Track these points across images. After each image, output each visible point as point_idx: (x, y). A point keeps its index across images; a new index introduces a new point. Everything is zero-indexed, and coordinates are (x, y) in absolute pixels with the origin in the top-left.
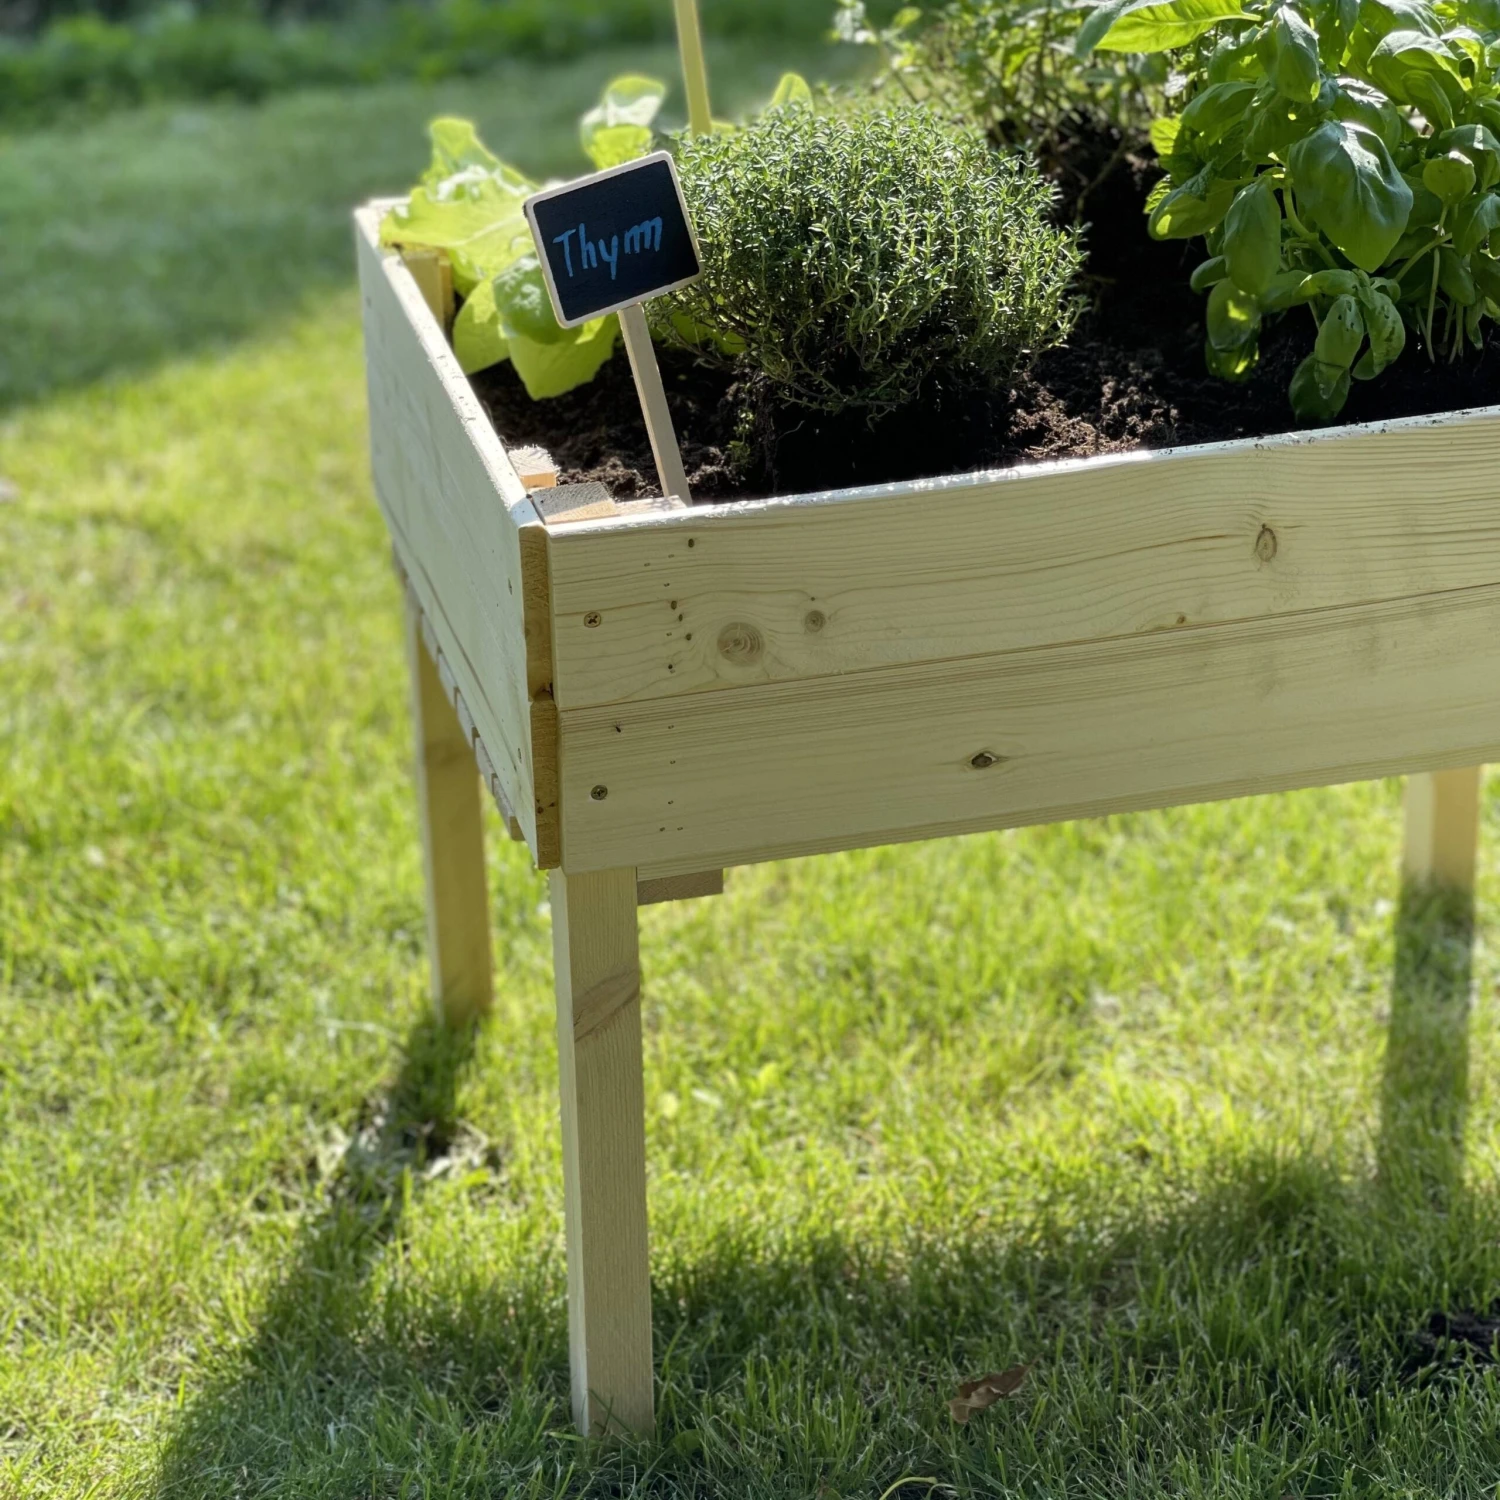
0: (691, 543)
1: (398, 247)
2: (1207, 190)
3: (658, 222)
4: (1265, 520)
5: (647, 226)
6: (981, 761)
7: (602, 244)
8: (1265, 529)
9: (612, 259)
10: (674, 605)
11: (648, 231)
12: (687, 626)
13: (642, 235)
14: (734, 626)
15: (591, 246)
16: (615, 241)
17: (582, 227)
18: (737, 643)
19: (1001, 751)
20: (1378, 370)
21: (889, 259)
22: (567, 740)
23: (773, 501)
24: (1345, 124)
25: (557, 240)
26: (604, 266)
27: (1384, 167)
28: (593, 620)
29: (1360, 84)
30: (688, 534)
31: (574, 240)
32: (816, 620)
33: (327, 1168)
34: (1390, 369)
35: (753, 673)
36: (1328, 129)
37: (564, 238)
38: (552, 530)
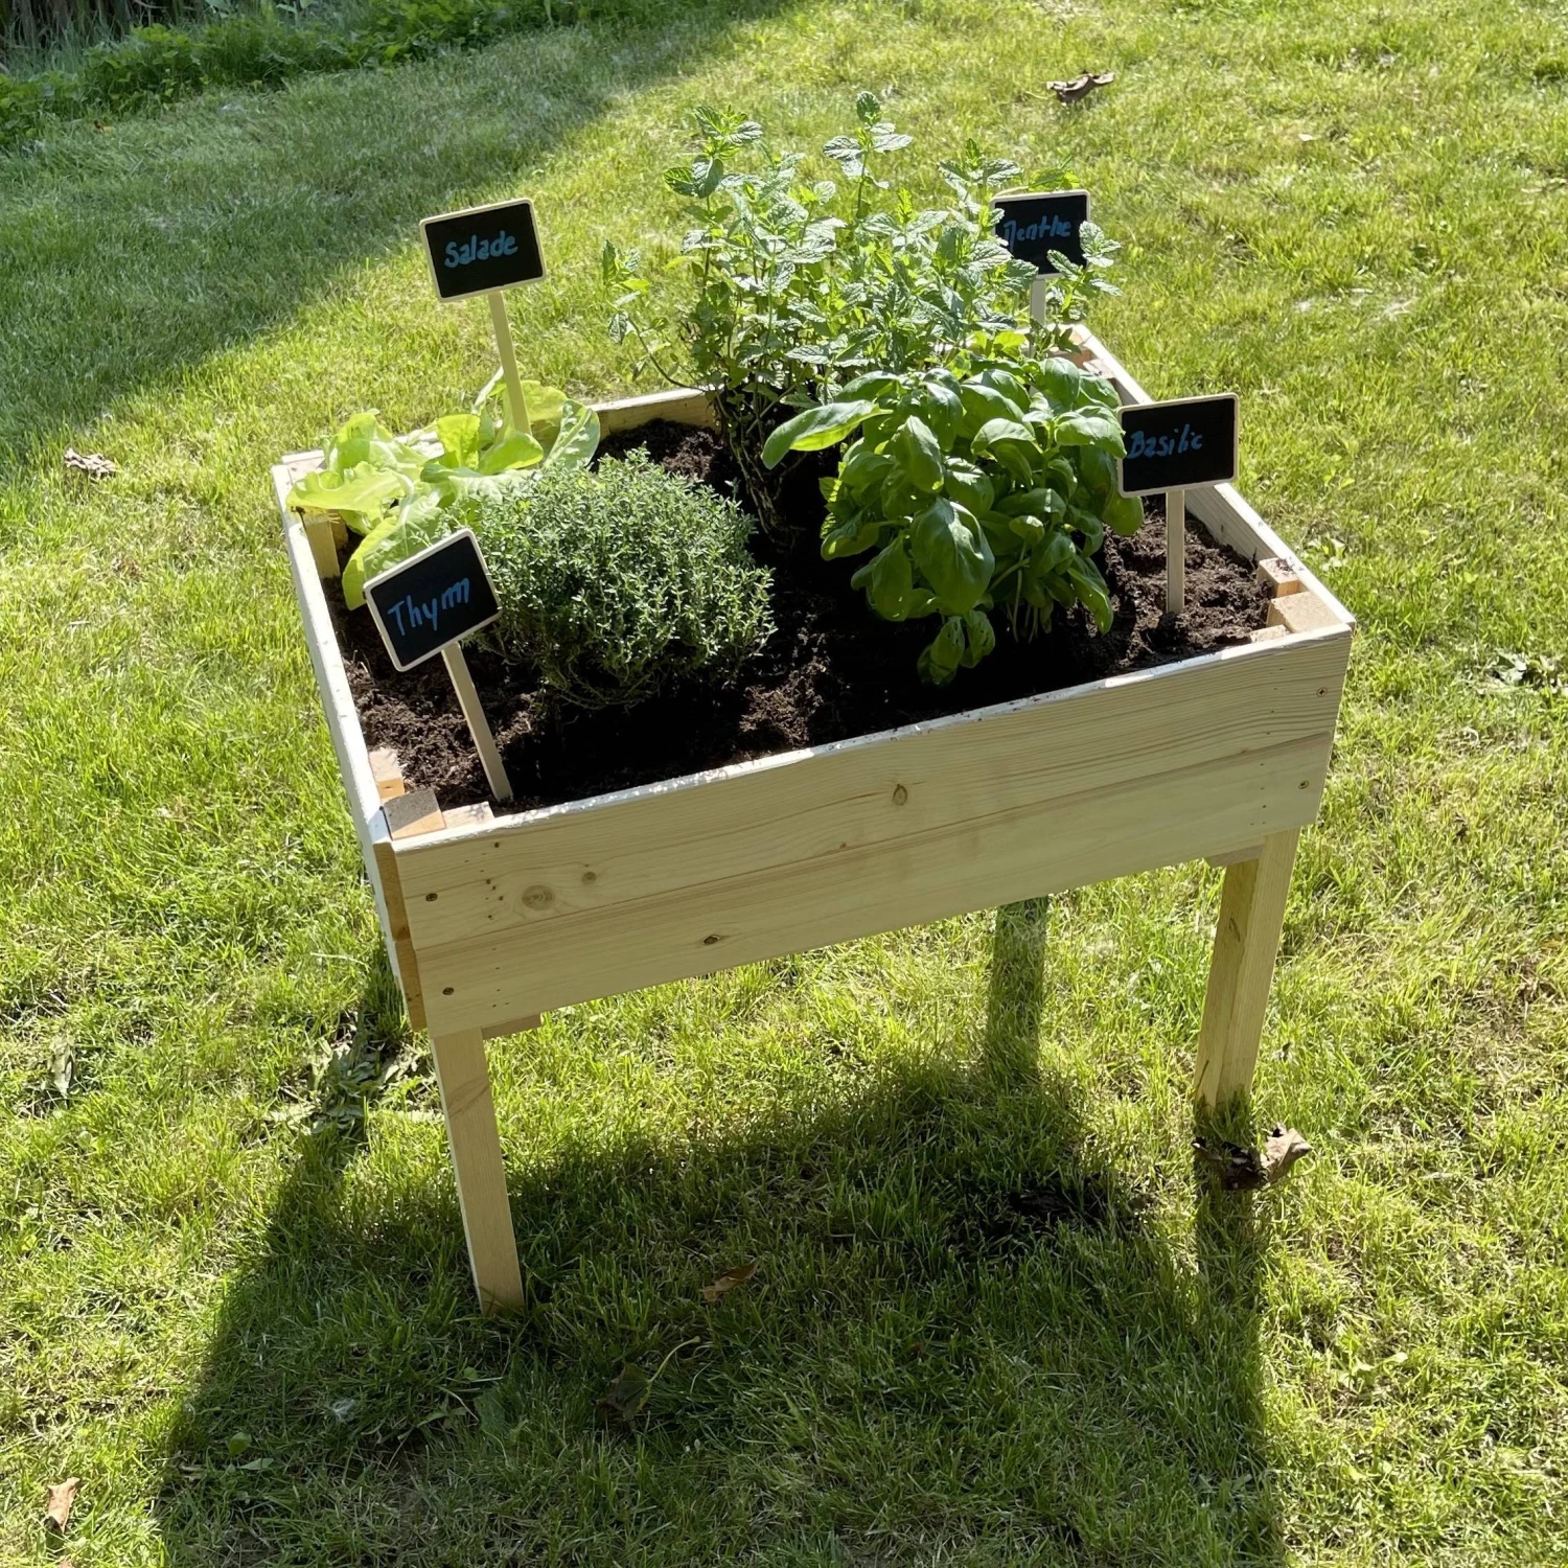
0: (497, 845)
1: (300, 510)
2: (858, 533)
3: (466, 582)
4: (900, 782)
5: (457, 587)
6: (710, 940)
7: (425, 607)
8: (899, 787)
9: (433, 616)
10: (488, 882)
11: (460, 590)
12: (499, 893)
13: (455, 594)
14: (532, 888)
15: (417, 610)
16: (434, 602)
17: (409, 598)
18: (536, 897)
19: (725, 933)
20: (975, 663)
21: (632, 615)
22: (422, 966)
23: (554, 809)
24: (952, 504)
25: (390, 611)
26: (427, 622)
27: (975, 540)
28: (431, 897)
29: (965, 463)
30: (495, 839)
31: (404, 609)
32: (590, 877)
33: (318, 1074)
34: (985, 660)
35: (549, 912)
36: (939, 507)
37: (396, 609)
38: (397, 846)
